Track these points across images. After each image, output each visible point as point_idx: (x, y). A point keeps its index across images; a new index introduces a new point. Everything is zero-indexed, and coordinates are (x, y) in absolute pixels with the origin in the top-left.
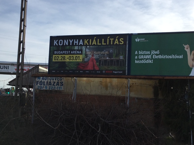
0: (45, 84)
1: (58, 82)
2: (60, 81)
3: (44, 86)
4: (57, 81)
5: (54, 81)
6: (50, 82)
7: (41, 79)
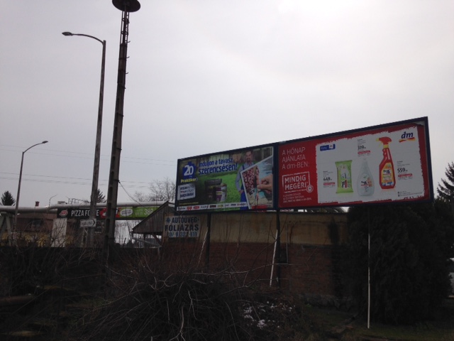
0: (176, 229)
2: (194, 224)
3: (175, 232)
4: (190, 223)
5: (187, 223)
7: (171, 222)
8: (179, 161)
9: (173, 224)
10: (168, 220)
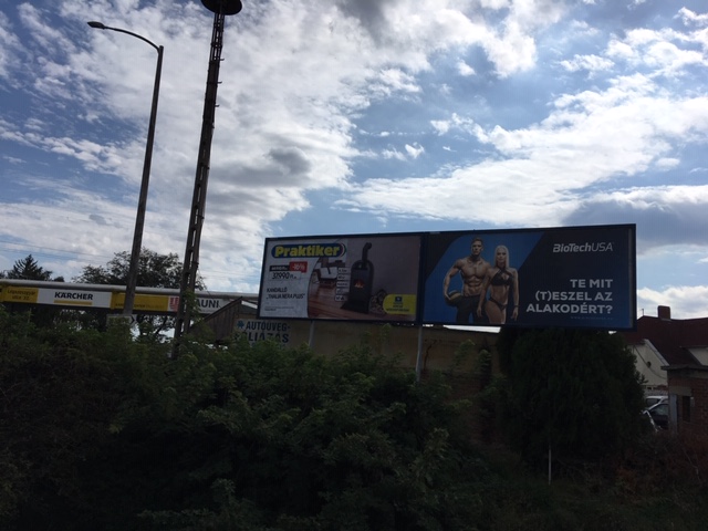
0: (253, 338)
1: (278, 335)
2: (281, 333)
4: (275, 332)
5: (271, 331)
6: (262, 334)
7: (244, 328)
8: (267, 240)
9: (248, 331)
10: (241, 325)
